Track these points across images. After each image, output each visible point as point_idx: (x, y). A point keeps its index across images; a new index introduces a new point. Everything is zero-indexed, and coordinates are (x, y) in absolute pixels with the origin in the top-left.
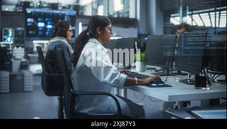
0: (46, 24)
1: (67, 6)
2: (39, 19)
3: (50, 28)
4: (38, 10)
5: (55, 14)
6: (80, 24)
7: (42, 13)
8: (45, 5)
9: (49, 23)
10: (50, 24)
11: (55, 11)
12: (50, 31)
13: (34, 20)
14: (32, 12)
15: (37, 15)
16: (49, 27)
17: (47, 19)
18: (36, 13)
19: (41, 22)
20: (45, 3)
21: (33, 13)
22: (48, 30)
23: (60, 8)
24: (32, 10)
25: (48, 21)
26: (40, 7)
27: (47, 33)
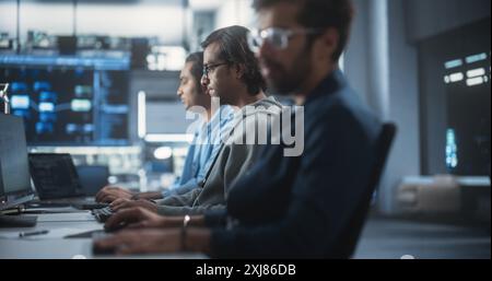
0: (35, 99)
3: (47, 113)
6: (142, 97)
9: (44, 96)
10: (48, 100)
12: (49, 121)
16: (46, 107)
17: (37, 86)
22: (43, 117)
25: (41, 90)
27: (39, 127)
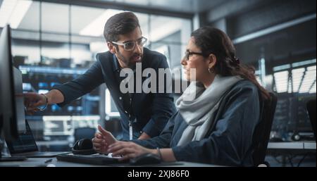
1: (83, 63)
2: (41, 85)
4: (38, 69)
5: (67, 76)
7: (45, 75)
8: (48, 62)
11: (65, 71)
13: (32, 85)
14: (28, 73)
15: (37, 77)
18: (35, 74)
19: (44, 88)
20: (48, 58)
21: (31, 74)
23: (73, 66)
24: (29, 69)
26: (41, 64)
